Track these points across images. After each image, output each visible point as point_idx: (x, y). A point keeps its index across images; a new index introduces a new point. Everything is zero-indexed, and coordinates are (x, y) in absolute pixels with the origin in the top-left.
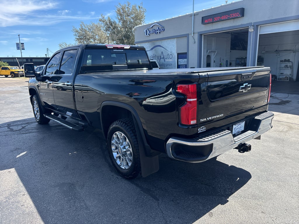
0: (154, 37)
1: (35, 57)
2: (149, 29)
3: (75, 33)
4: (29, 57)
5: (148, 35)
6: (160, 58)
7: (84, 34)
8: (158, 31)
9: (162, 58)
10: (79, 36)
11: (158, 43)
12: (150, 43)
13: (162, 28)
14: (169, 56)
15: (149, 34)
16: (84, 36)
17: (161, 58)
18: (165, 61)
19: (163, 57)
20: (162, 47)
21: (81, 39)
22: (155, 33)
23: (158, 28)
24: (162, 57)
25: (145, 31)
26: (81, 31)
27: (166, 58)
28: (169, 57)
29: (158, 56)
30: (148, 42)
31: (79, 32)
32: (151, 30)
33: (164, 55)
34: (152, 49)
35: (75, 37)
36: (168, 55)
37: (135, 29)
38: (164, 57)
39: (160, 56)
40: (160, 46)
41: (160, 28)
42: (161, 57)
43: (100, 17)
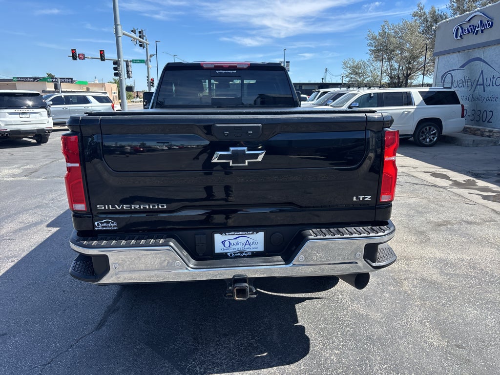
0: (471, 40)
1: (307, 82)
2: (462, 26)
3: (370, 41)
4: (299, 82)
5: (459, 38)
6: (475, 83)
7: (385, 43)
8: (480, 29)
9: (480, 85)
10: (375, 47)
11: (477, 53)
12: (461, 54)
13: (488, 21)
14: (495, 79)
15: (461, 36)
16: (385, 46)
17: (477, 85)
18: (484, 91)
19: (482, 83)
20: (484, 61)
21: (379, 51)
22: (473, 34)
23: (479, 22)
24: (481, 81)
25: (454, 29)
26: (382, 36)
27: (488, 84)
28: (494, 82)
29: (473, 80)
30: (459, 52)
31: (378, 38)
32: (466, 27)
33: (485, 79)
34: (463, 66)
35: (370, 48)
36: (493, 78)
37: (439, 28)
38: (485, 82)
39: (477, 79)
40: (479, 59)
41: (485, 22)
42: (479, 83)
43: (416, 9)
